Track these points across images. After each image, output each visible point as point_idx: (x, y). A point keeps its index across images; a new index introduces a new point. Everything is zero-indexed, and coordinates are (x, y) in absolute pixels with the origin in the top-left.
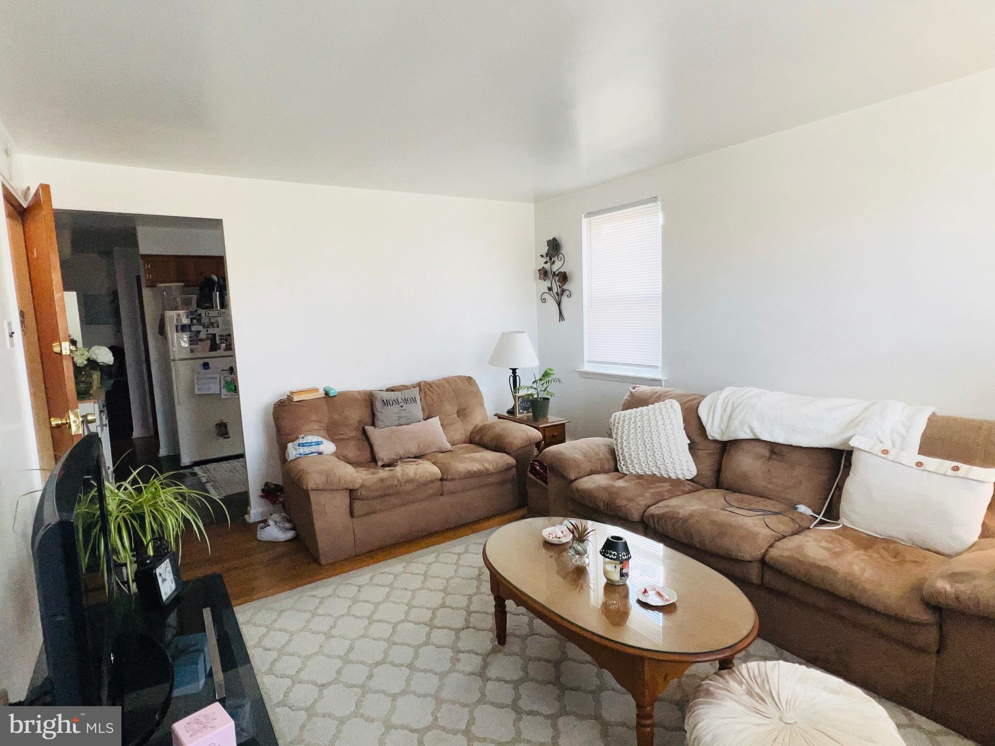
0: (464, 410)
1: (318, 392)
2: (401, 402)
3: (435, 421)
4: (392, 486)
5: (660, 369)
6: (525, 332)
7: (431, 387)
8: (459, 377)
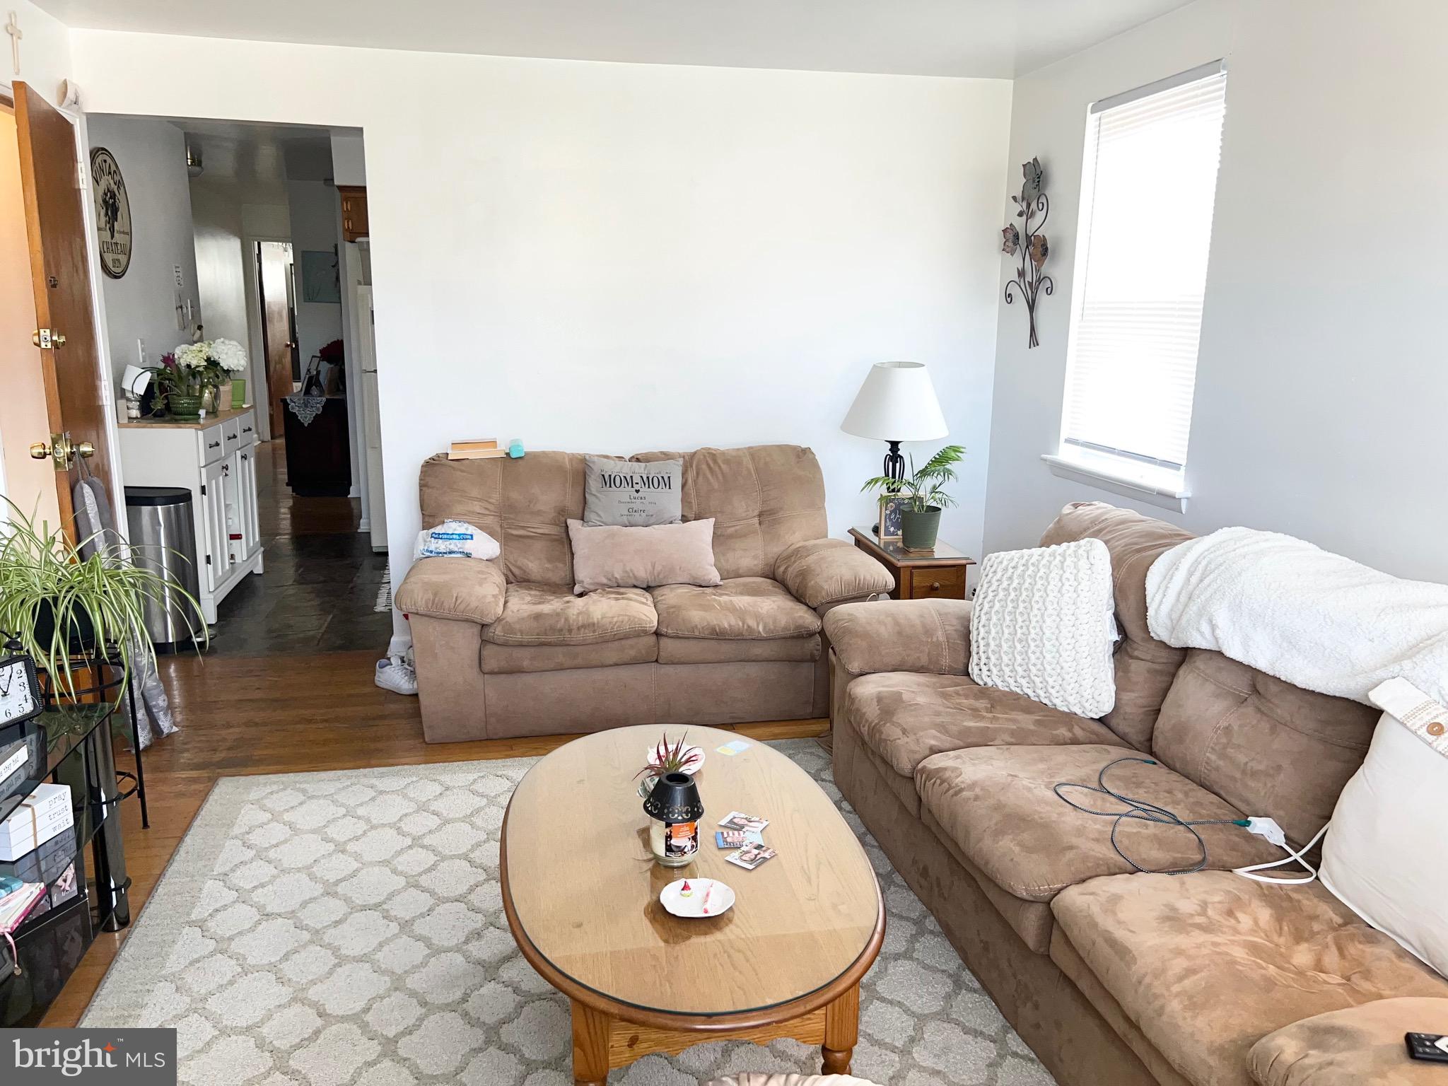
0: (772, 512)
1: (496, 447)
2: (637, 483)
3: (704, 529)
4: (553, 629)
5: (1183, 468)
6: (923, 365)
7: (715, 461)
8: (783, 449)
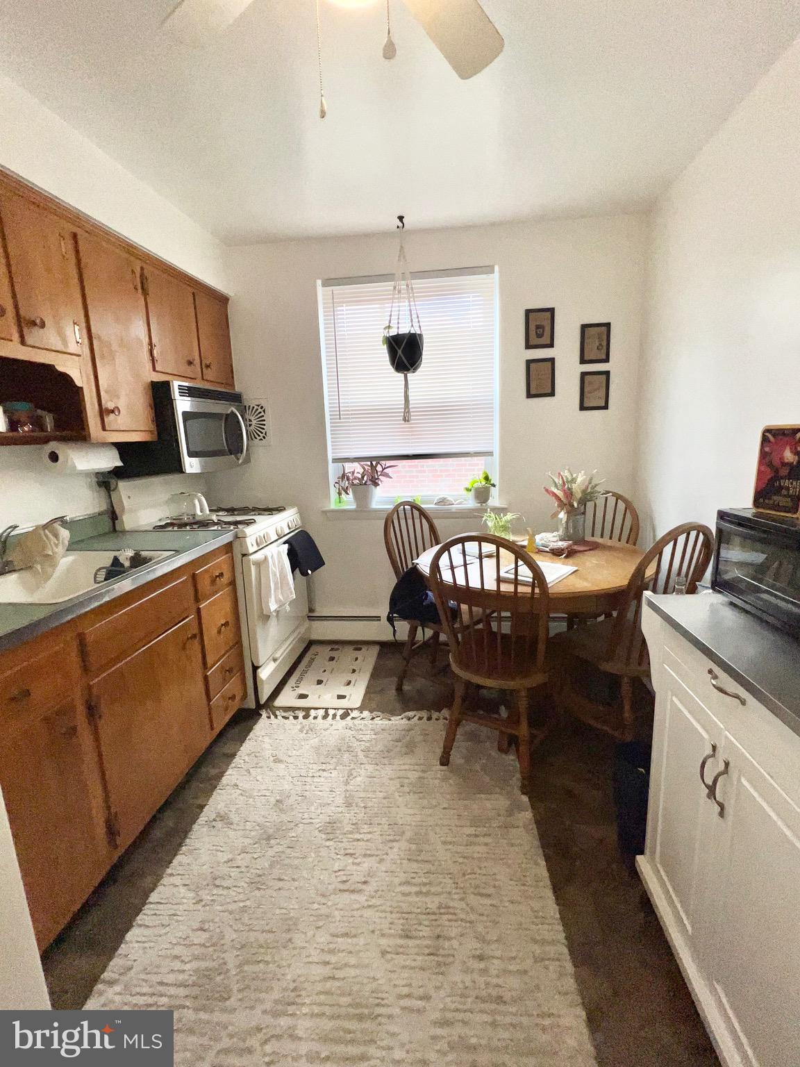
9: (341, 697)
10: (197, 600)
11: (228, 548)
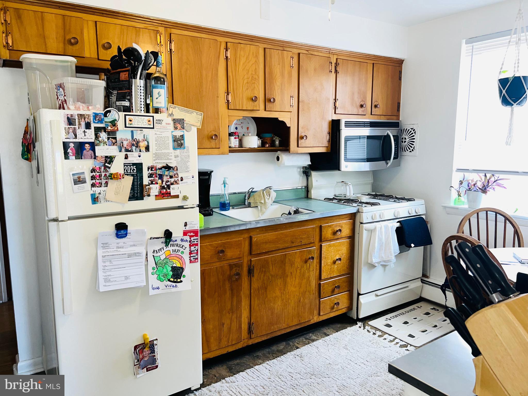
9: (411, 336)
10: (321, 240)
11: (353, 216)
